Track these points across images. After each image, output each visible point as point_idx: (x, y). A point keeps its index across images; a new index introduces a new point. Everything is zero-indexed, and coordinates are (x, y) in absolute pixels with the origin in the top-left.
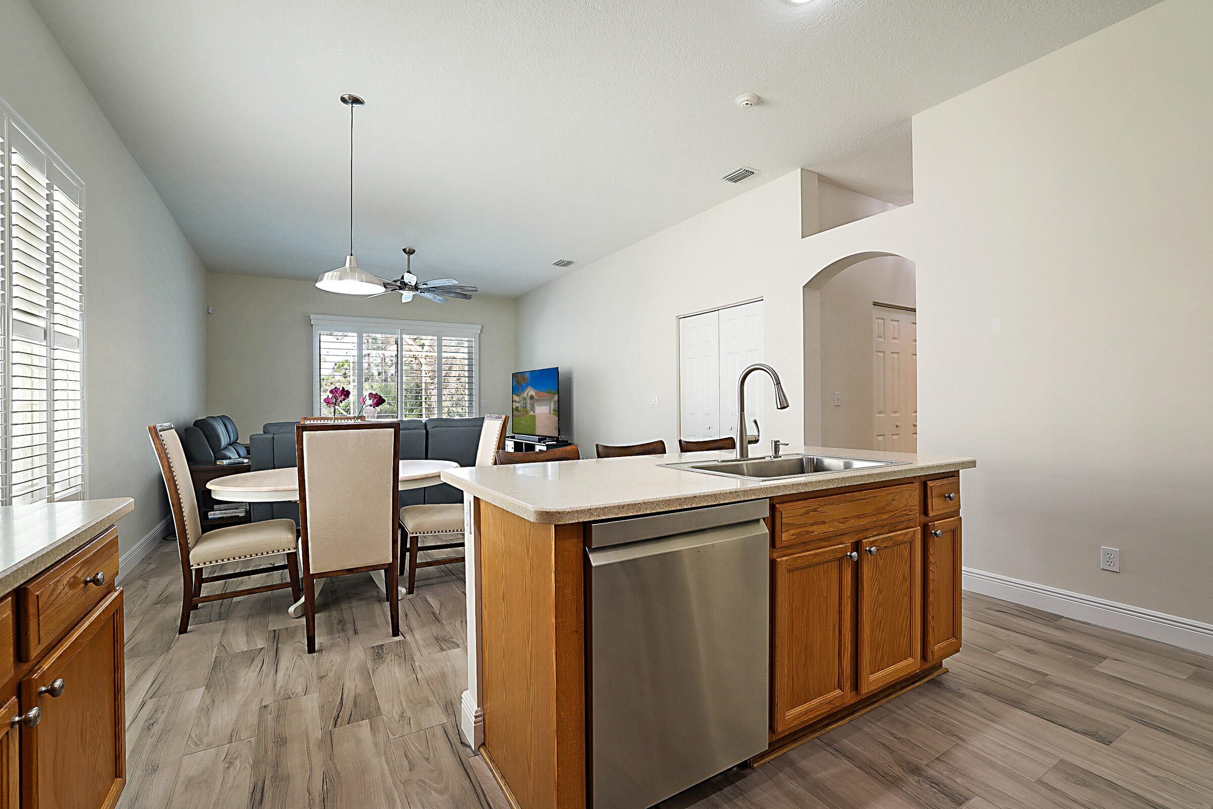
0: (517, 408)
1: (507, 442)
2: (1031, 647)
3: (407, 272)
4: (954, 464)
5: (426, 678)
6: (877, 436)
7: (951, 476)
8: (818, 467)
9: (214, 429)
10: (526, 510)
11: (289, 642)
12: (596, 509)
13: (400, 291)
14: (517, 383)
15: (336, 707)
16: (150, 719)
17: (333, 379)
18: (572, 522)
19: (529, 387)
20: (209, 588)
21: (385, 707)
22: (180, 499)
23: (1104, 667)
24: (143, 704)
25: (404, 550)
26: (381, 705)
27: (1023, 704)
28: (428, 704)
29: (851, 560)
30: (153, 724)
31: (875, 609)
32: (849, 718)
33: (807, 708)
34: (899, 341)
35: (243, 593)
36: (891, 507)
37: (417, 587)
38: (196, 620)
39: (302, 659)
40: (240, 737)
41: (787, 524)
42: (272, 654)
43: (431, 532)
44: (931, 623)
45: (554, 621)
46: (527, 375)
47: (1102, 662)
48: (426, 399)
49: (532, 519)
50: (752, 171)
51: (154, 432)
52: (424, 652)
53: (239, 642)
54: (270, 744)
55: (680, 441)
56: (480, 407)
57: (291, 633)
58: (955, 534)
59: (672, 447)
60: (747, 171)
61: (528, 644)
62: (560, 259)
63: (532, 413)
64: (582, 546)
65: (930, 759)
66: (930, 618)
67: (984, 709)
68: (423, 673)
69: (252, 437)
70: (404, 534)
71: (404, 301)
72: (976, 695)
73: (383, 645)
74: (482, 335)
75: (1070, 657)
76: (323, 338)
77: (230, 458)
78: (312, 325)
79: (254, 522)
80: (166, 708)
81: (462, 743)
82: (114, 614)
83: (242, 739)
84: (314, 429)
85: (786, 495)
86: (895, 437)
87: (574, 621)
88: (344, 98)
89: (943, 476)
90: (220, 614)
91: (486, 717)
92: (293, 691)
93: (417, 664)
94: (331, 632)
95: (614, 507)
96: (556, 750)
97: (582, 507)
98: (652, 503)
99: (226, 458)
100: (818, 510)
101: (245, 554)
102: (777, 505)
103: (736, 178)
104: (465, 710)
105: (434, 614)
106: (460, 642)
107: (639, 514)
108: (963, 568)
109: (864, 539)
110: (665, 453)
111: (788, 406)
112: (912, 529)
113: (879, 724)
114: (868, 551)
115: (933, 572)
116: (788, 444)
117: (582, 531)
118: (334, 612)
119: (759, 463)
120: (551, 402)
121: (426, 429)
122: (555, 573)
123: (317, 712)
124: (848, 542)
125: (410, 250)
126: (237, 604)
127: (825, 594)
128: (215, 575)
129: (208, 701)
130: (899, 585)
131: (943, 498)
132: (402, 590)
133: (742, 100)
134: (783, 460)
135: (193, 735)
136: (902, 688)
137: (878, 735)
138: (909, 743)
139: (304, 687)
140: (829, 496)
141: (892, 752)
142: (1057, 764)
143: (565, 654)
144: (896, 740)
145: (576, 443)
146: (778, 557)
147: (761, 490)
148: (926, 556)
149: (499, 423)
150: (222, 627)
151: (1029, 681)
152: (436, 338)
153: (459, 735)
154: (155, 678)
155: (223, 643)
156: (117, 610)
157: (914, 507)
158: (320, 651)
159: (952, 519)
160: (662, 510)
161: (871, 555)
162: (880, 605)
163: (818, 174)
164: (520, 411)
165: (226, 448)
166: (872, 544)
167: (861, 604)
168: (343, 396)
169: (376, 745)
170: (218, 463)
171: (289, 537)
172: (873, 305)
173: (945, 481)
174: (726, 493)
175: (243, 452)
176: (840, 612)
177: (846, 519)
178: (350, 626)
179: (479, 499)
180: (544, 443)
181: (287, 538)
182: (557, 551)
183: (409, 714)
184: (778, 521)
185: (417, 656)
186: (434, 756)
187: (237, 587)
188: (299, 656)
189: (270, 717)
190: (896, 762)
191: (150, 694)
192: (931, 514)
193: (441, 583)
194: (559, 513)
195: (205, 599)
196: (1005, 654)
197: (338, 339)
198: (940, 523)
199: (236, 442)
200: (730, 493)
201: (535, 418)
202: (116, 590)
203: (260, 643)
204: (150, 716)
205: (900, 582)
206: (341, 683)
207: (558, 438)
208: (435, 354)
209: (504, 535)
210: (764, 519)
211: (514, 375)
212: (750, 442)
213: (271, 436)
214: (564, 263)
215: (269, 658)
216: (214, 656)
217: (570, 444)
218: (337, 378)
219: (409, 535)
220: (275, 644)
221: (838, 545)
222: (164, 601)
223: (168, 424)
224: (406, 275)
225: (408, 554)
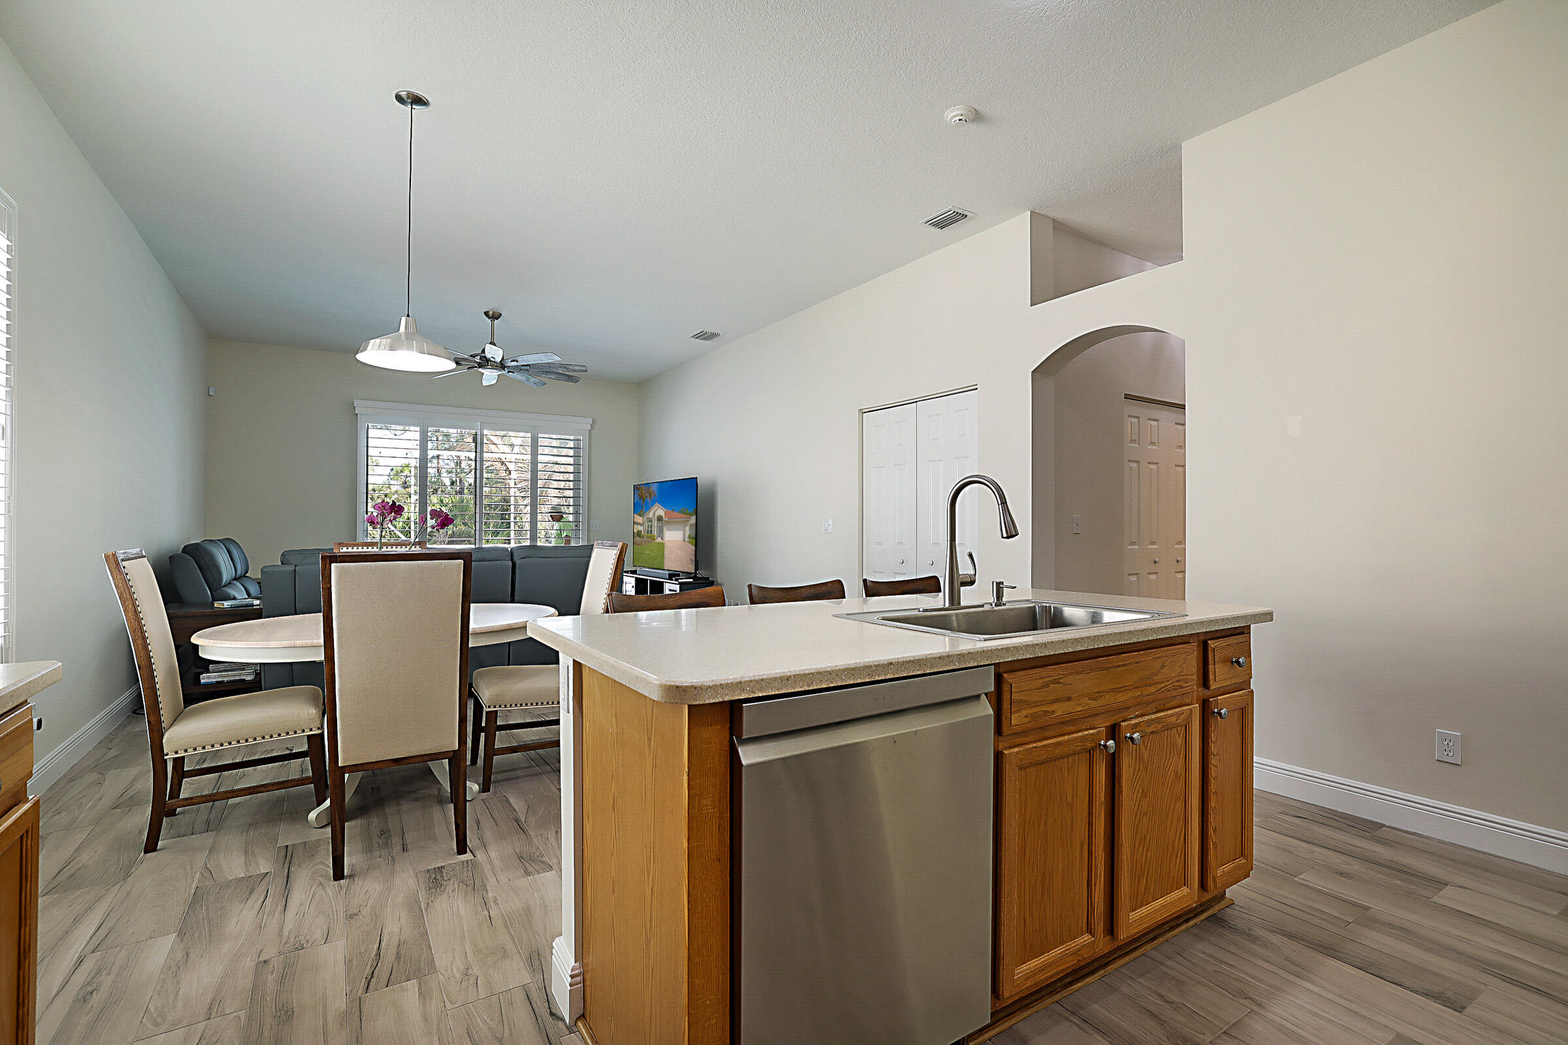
0: (639, 533)
1: (626, 579)
2: (1344, 868)
3: (490, 343)
4: (1244, 617)
5: (503, 916)
6: (1129, 575)
7: (1239, 633)
8: (1057, 621)
9: (212, 558)
10: (646, 682)
11: (307, 863)
12: (748, 681)
13: (480, 370)
14: (640, 498)
15: (370, 961)
16: (89, 984)
17: (389, 490)
18: (714, 701)
19: (657, 504)
20: (195, 784)
21: (441, 960)
22: (150, 658)
23: (1446, 897)
24: (80, 962)
25: (477, 729)
26: (436, 957)
27: (1339, 952)
28: (505, 954)
29: (1106, 751)
30: (91, 993)
31: (1136, 821)
32: (1100, 973)
33: (1045, 961)
34: (1158, 447)
35: (242, 792)
36: (1160, 677)
37: (495, 782)
38: (171, 831)
39: (324, 889)
40: (223, 1010)
41: (1020, 702)
42: (281, 881)
43: (516, 705)
44: (1213, 837)
45: (685, 845)
46: (654, 488)
47: (1441, 890)
48: (515, 518)
49: (655, 696)
50: (965, 213)
51: (114, 562)
52: (503, 877)
53: (233, 865)
54: (269, 1020)
55: (865, 581)
56: (589, 530)
57: (310, 850)
58: (1245, 714)
59: (853, 588)
60: (957, 213)
61: (648, 874)
62: (701, 331)
63: (659, 539)
64: (728, 736)
65: (1216, 1033)
66: (1211, 831)
67: (1287, 959)
68: (500, 909)
69: (264, 570)
70: (478, 707)
71: (485, 383)
72: (1275, 938)
73: (443, 867)
74: (593, 432)
75: (1398, 882)
76: (372, 433)
77: (235, 598)
78: (357, 414)
79: (265, 690)
80: (114, 968)
81: (552, 1014)
82: (22, 837)
83: (227, 1012)
84: (347, 559)
85: (1017, 660)
86: (1153, 577)
87: (715, 844)
88: (399, 95)
89: (1229, 633)
90: (208, 822)
91: (588, 976)
92: (308, 937)
93: (490, 895)
94: (368, 849)
95: (775, 679)
96: (686, 1034)
97: (728, 679)
98: (830, 673)
99: (228, 598)
100: (1062, 681)
101: (247, 737)
102: (1005, 675)
103: (943, 223)
104: (557, 964)
105: (517, 821)
106: (553, 862)
107: (811, 688)
108: (1255, 759)
109: (1123, 721)
110: (844, 598)
111: (1017, 535)
112: (1188, 707)
113: (1140, 980)
114: (1129, 738)
115: (1216, 767)
116: (1015, 587)
117: (728, 715)
118: (376, 819)
119: (975, 612)
120: (687, 525)
121: (512, 560)
122: (688, 776)
123: (341, 967)
124: (1102, 727)
125: (494, 313)
126: (235, 807)
127: (1069, 799)
128: (205, 766)
129: (179, 955)
130: (1169, 785)
131: (1229, 664)
132: (473, 787)
133: (954, 114)
134: (1008, 609)
135: (152, 1008)
136: (1172, 929)
137: (1141, 997)
138: (1185, 1009)
139: (325, 930)
140: (1076, 661)
141: (1162, 1022)
142: (1393, 1040)
143: (701, 894)
144: (1167, 1006)
145: (719, 581)
146: (1006, 749)
147: (984, 653)
148: (1205, 745)
149: (613, 553)
150: (209, 842)
151: (1346, 918)
152: (529, 435)
153: (548, 1002)
154: (101, 921)
155: (209, 866)
156: (27, 831)
157: (1190, 677)
158: (351, 876)
159: (1241, 692)
160: (844, 683)
161: (1133, 743)
162: (1144, 813)
163: (1054, 220)
164: (643, 537)
165: (230, 583)
166: (1135, 728)
167: (1119, 813)
168: (393, 514)
169: (425, 1019)
170: (216, 605)
171: (310, 712)
172: (1125, 398)
173: (1233, 640)
174: (935, 658)
175: (254, 590)
176: (1090, 824)
177: (1099, 694)
178: (396, 840)
179: (580, 664)
180: (676, 580)
181: (308, 713)
182: (691, 743)
183: (476, 971)
184: (1006, 696)
185: (491, 883)
186: (511, 1035)
187: (236, 783)
188: (321, 884)
189: (270, 978)
190: (1168, 1039)
191: (91, 946)
192: (1213, 686)
193: (528, 776)
194: (696, 688)
195: (185, 803)
196: (1310, 878)
197: (395, 435)
198: (1225, 698)
199: (244, 576)
200: (940, 658)
201: (664, 547)
202: (27, 800)
203: (264, 866)
204: (89, 980)
205: (1170, 780)
206: (379, 926)
207: (696, 575)
208: (529, 457)
209: (616, 716)
210: (986, 694)
211: (636, 488)
212: (964, 584)
213: (291, 568)
214: (706, 335)
215: (275, 889)
216: (194, 886)
217: (712, 583)
218: (394, 488)
219: (486, 709)
220: (286, 866)
221: (1087, 729)
222: (126, 803)
223: (136, 551)
224: (489, 348)
225: (483, 735)
